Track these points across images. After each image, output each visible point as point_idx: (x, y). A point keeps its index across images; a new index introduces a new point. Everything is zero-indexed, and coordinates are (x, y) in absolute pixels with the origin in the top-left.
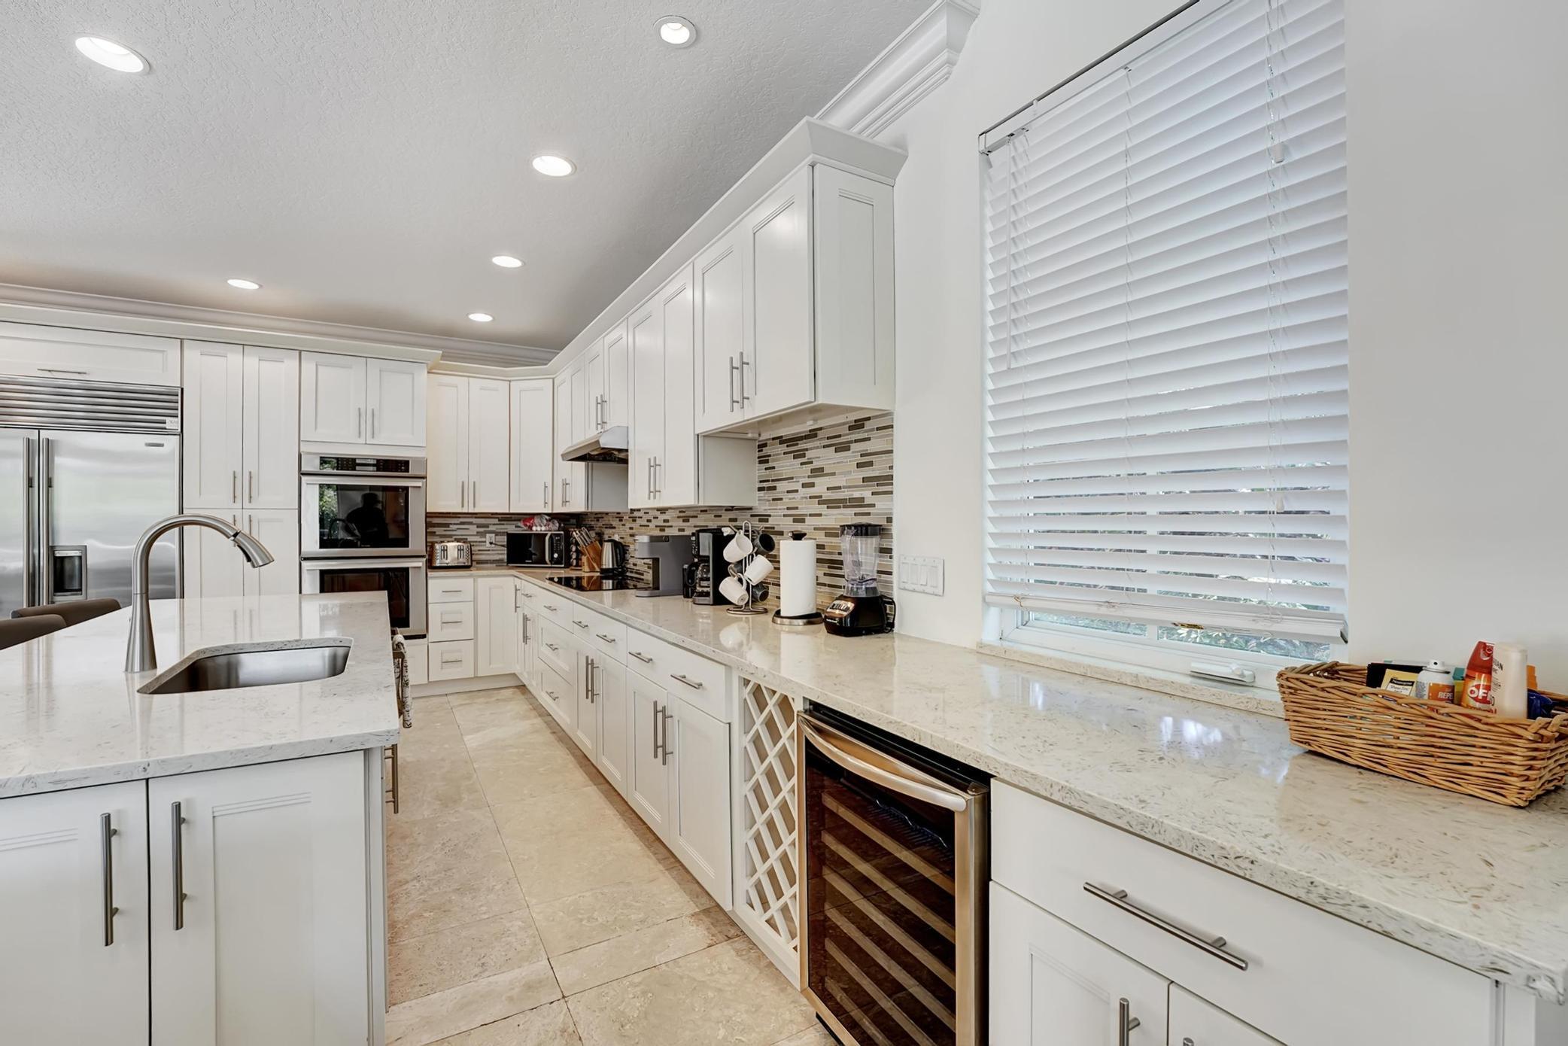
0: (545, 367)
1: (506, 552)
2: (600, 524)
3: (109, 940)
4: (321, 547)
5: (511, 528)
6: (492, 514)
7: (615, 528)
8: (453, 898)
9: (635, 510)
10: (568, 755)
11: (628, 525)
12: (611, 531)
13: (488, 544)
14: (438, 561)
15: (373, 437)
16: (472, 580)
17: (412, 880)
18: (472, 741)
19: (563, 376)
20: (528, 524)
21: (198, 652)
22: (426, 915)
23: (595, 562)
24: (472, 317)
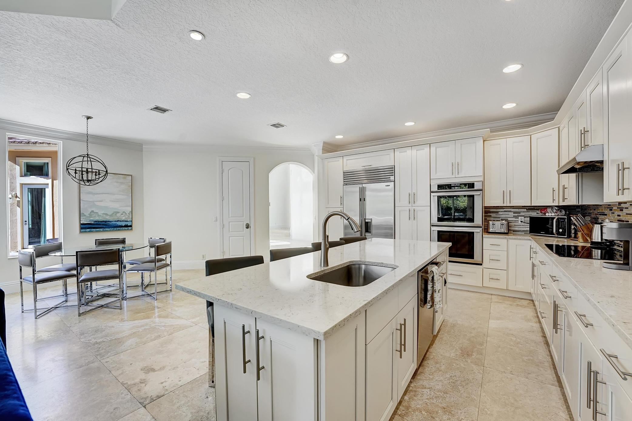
0: (553, 121)
1: (529, 227)
2: (596, 212)
3: (245, 372)
4: (438, 222)
5: (534, 214)
6: (523, 206)
7: (606, 215)
8: (440, 412)
9: (622, 203)
10: (548, 355)
11: (617, 213)
12: (603, 217)
13: (520, 222)
14: (490, 230)
15: (458, 174)
16: (506, 240)
17: (428, 388)
18: (493, 324)
19: (564, 124)
20: (543, 212)
21: (350, 262)
22: (423, 412)
23: (588, 236)
24: (505, 107)
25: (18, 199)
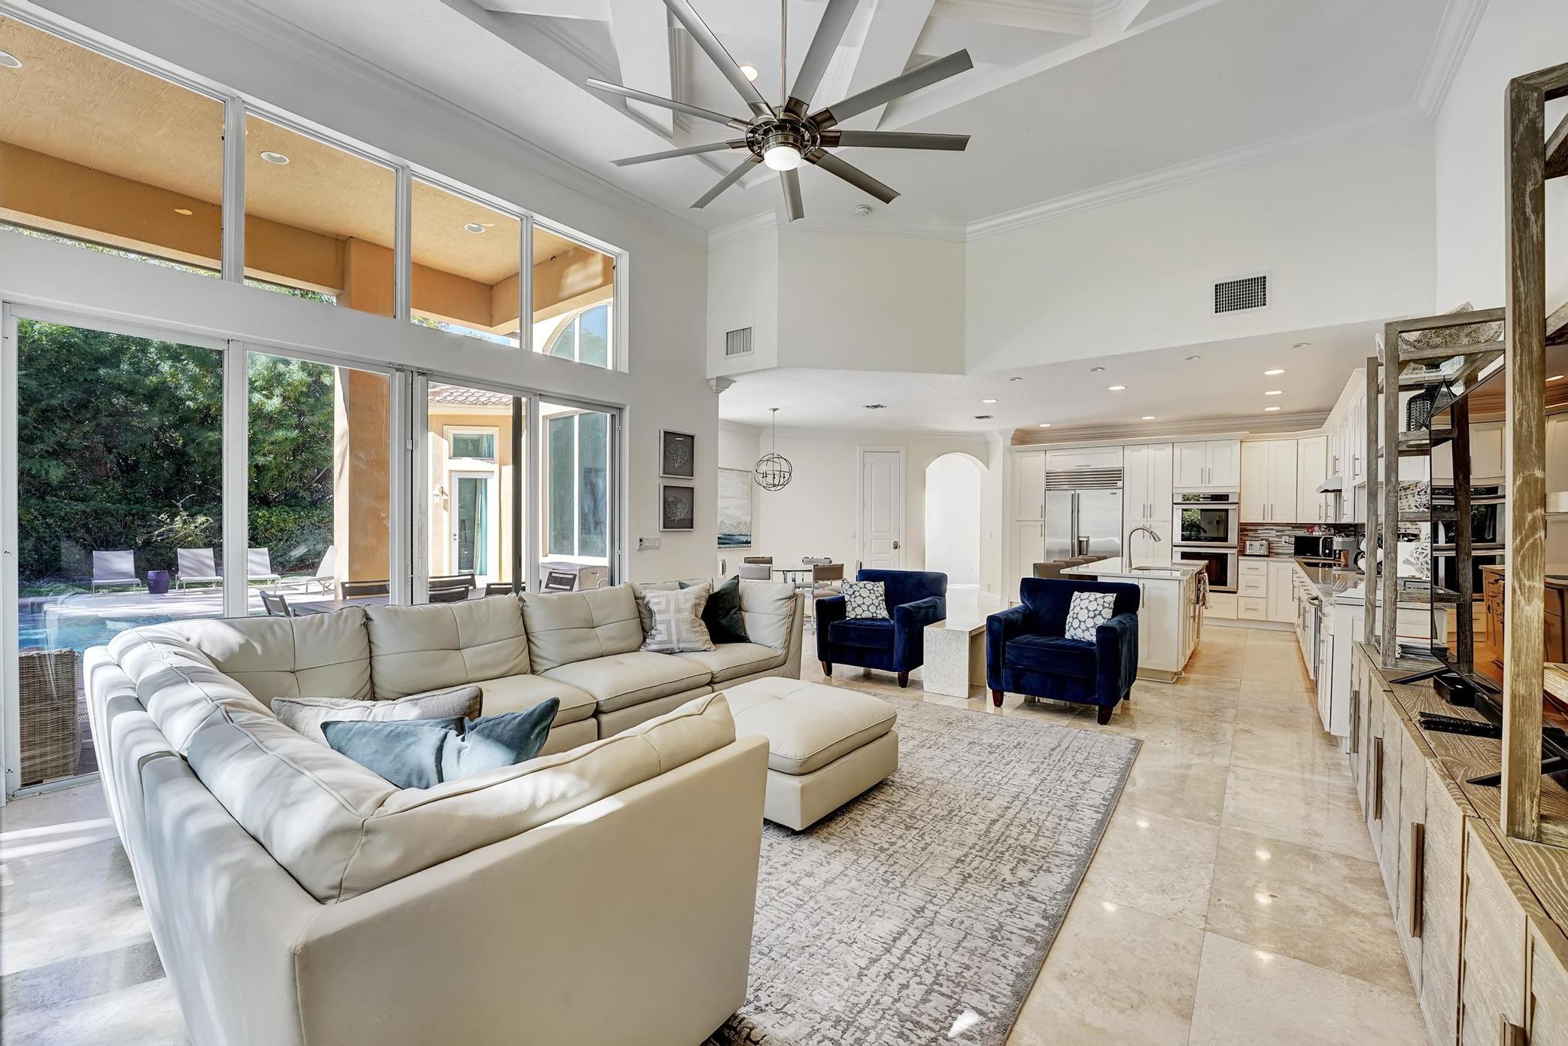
0: (1321, 428)
1: (1294, 548)
4: (1182, 540)
5: (1301, 533)
6: (1287, 524)
13: (1283, 543)
14: (1247, 551)
15: (1209, 484)
16: (1266, 563)
19: (1332, 434)
20: (1310, 531)
25: (445, 497)
